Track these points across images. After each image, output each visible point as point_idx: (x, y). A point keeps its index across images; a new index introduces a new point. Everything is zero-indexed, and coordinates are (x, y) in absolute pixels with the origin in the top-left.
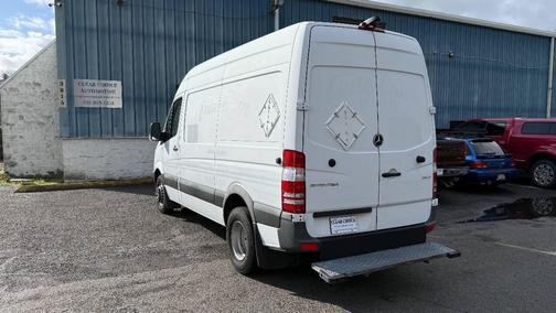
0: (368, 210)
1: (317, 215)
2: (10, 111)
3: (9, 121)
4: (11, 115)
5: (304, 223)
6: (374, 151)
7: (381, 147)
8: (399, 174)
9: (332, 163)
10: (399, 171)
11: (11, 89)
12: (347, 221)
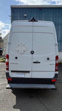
0: (29, 72)
1: (12, 71)
2: (5, 44)
3: (5, 46)
4: (5, 45)
5: (8, 73)
6: (31, 55)
7: (33, 55)
8: (40, 63)
9: (16, 58)
10: (39, 62)
11: (6, 39)
12: (21, 74)
